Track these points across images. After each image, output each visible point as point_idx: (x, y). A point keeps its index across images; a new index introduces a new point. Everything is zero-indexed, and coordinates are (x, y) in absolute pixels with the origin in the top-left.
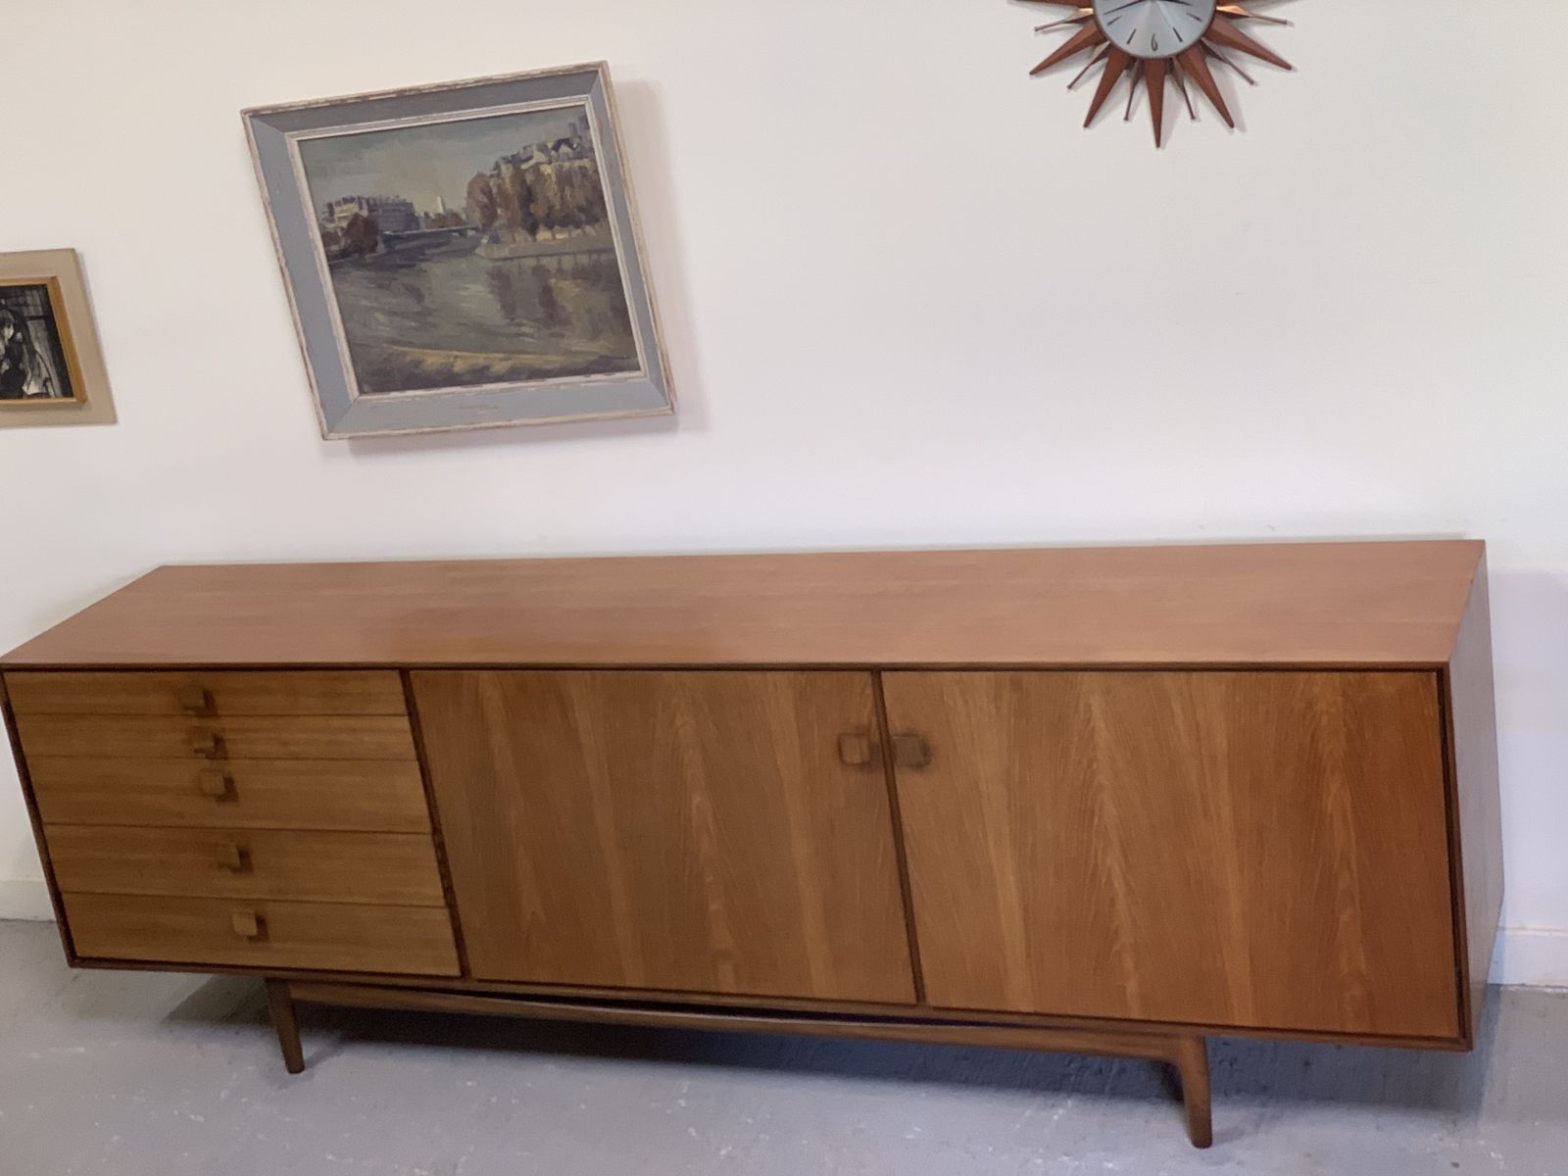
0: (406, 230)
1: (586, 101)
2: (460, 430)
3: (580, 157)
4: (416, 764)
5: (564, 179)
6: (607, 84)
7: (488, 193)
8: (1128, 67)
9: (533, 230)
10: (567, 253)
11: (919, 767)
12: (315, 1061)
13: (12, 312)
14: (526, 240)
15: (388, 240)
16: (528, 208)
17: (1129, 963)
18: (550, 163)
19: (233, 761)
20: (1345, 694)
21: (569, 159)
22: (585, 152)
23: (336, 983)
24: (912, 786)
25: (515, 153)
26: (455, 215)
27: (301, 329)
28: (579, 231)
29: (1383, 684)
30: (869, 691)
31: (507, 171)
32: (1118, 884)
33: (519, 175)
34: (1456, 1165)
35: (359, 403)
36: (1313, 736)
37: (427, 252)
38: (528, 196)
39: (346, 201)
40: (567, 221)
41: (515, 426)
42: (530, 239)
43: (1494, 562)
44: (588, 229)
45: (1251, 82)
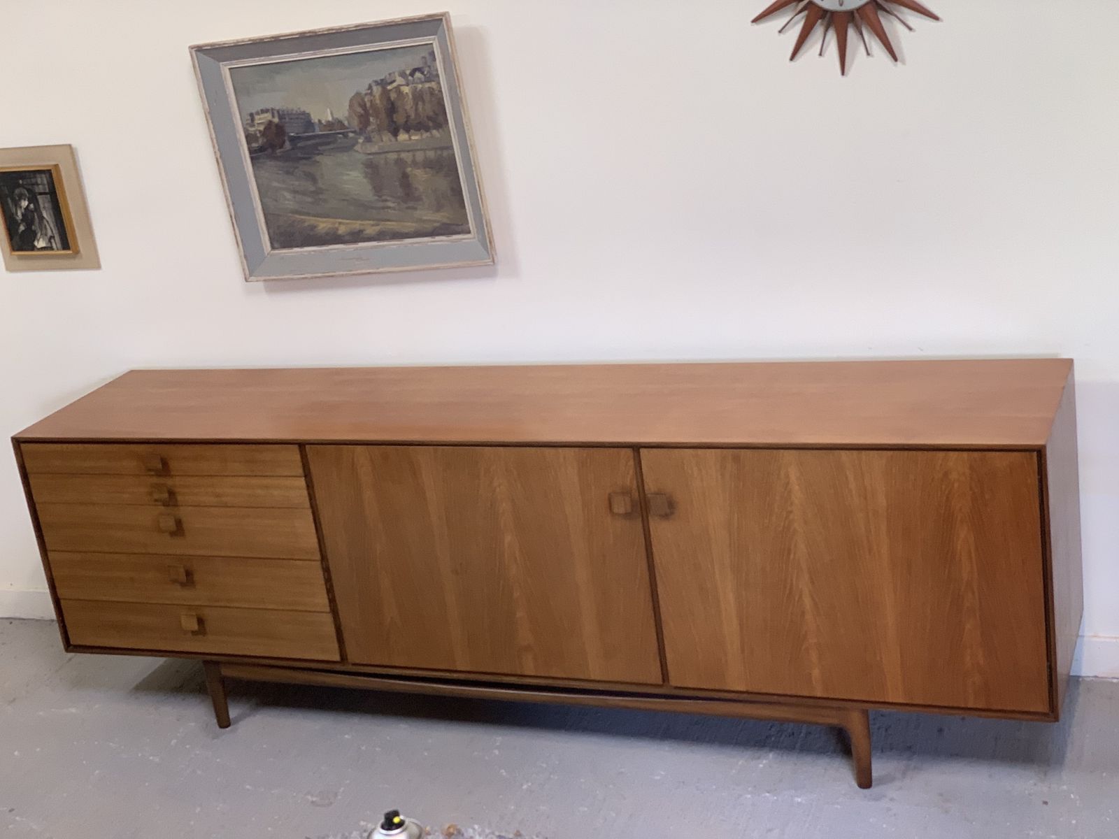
0: (304, 132)
1: (433, 40)
2: (342, 276)
3: (428, 80)
4: (309, 512)
5: (418, 97)
6: (449, 28)
7: (363, 106)
8: (822, 17)
9: (395, 133)
10: (418, 150)
11: (666, 516)
12: (238, 720)
13: (28, 190)
14: (391, 141)
15: (292, 139)
16: (392, 118)
17: (814, 656)
18: (407, 85)
19: (181, 508)
20: (971, 468)
21: (422, 83)
22: (433, 77)
23: (254, 665)
24: (661, 530)
25: (383, 77)
26: (340, 122)
27: (230, 203)
28: (428, 134)
29: (1000, 460)
30: (631, 463)
31: (377, 90)
32: (807, 602)
33: (385, 93)
34: (1046, 803)
35: (271, 255)
36: (947, 498)
37: (319, 148)
38: (392, 109)
39: (263, 111)
40: (420, 127)
41: (381, 273)
42: (393, 139)
43: (1080, 375)
44: (435, 132)
45: (910, 29)
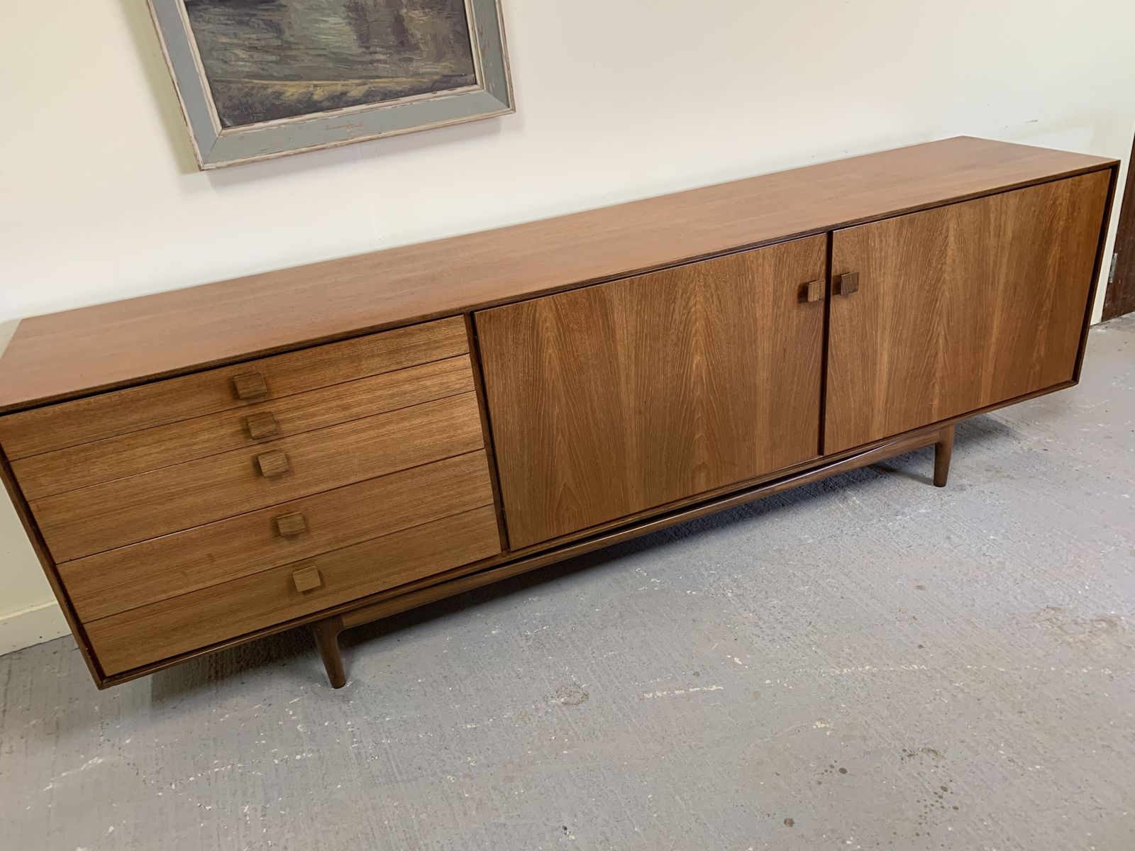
2: (335, 146)
11: (848, 295)
17: (937, 389)
20: (1071, 191)
23: (391, 599)
32: (941, 343)
35: (224, 136)
36: (1051, 221)
41: (385, 137)
